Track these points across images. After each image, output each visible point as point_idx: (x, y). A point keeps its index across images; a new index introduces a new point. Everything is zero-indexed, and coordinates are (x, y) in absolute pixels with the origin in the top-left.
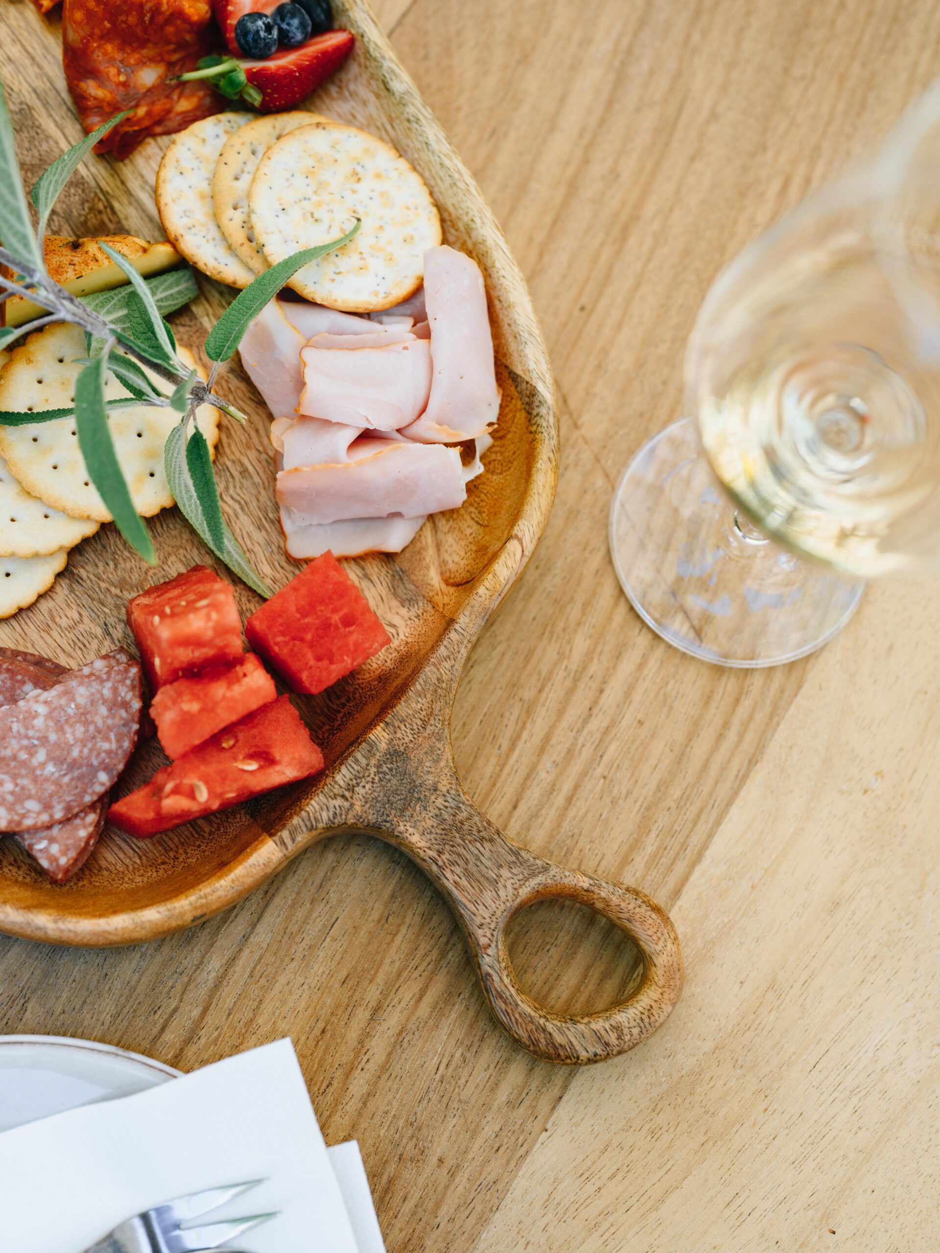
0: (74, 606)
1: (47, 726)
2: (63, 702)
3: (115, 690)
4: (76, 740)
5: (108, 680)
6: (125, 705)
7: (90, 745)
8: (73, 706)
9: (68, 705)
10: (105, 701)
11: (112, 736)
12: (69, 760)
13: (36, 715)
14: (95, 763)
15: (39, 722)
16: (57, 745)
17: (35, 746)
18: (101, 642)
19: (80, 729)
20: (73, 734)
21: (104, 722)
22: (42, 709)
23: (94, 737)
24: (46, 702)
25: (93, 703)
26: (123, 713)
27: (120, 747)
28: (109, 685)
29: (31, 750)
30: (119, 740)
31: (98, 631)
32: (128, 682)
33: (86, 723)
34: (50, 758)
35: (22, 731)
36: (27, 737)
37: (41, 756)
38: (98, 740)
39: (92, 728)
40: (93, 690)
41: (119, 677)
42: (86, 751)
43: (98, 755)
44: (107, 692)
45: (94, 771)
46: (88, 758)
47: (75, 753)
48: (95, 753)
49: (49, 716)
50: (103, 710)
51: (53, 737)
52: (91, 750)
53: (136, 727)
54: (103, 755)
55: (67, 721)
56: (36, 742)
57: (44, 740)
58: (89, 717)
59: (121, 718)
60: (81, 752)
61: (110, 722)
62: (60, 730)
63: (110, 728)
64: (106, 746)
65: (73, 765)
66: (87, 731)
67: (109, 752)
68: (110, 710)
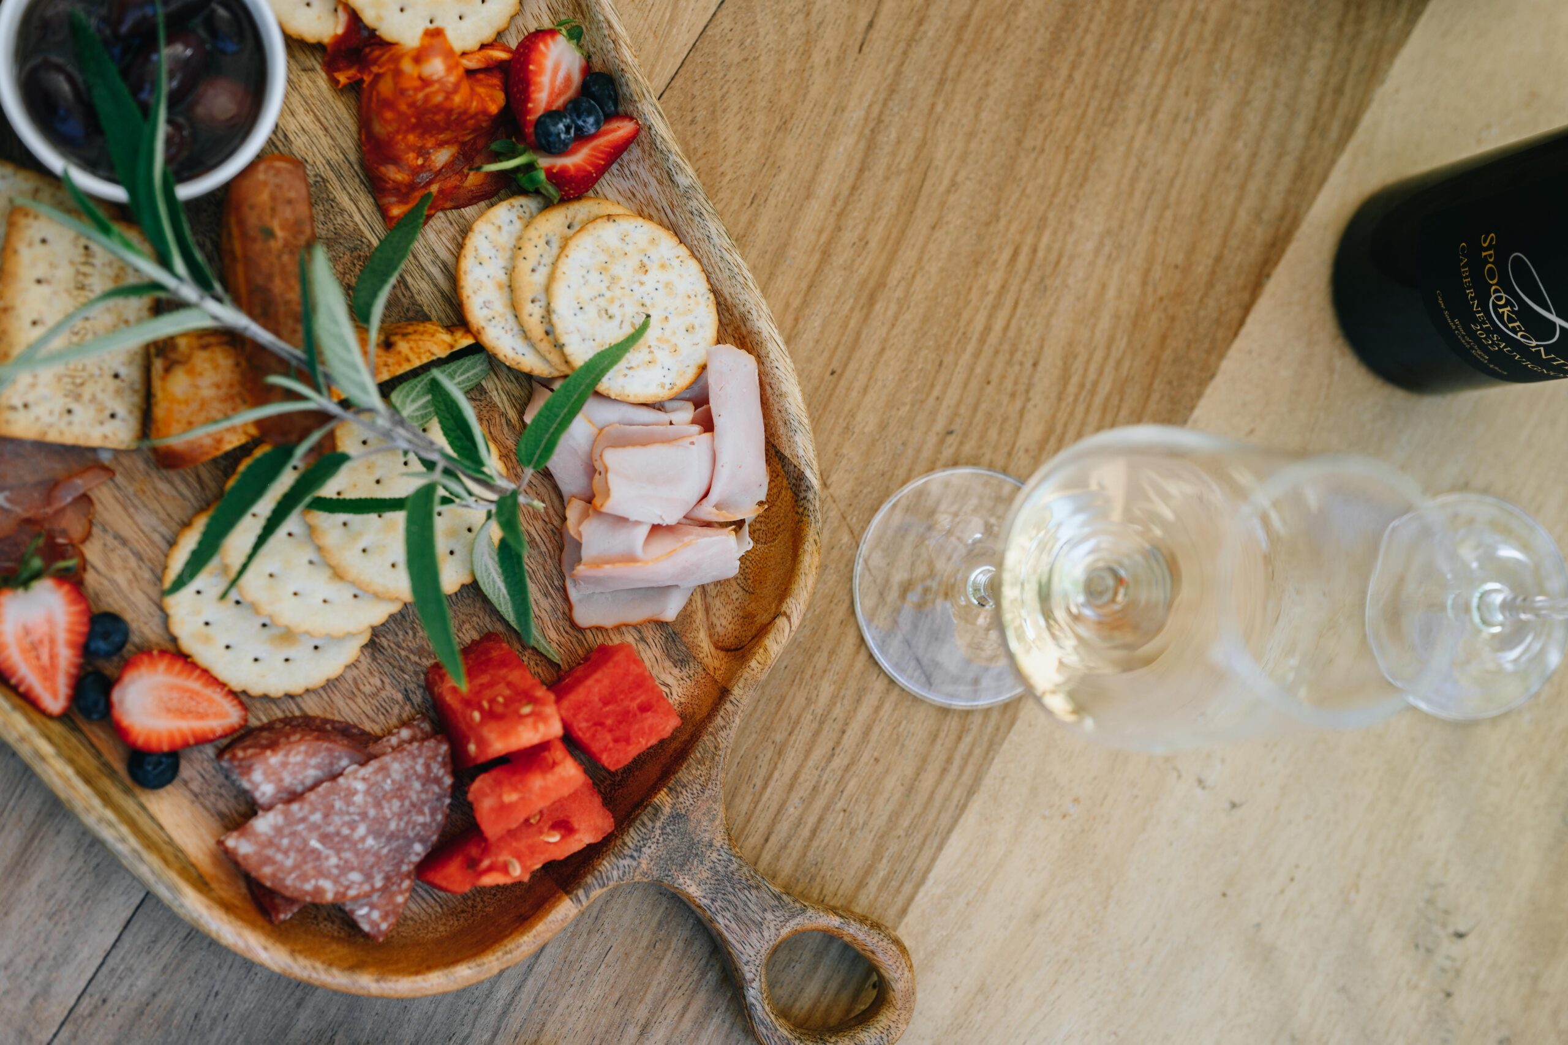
0: (376, 674)
1: (366, 803)
2: (379, 777)
3: (427, 766)
4: (394, 814)
5: (420, 756)
6: (438, 781)
7: (406, 818)
8: (389, 781)
9: (384, 780)
10: (418, 777)
11: (426, 810)
12: (387, 833)
13: (355, 792)
14: (411, 834)
15: (358, 799)
16: (375, 820)
17: (354, 821)
18: (402, 707)
19: (396, 804)
20: (390, 808)
21: (419, 798)
22: (360, 786)
23: (409, 812)
24: (364, 779)
25: (407, 778)
26: (436, 789)
27: (434, 820)
28: (421, 761)
29: (352, 826)
30: (433, 813)
31: (399, 697)
32: (440, 759)
33: (402, 798)
34: (369, 832)
35: (344, 808)
36: (348, 813)
37: (362, 830)
38: (413, 813)
39: (407, 803)
40: (406, 766)
41: (430, 754)
42: (402, 824)
43: (414, 828)
44: (420, 768)
45: (410, 842)
46: (405, 830)
47: (393, 826)
48: (410, 826)
49: (367, 792)
50: (417, 785)
51: (372, 813)
52: (407, 823)
53: (448, 801)
54: (418, 828)
55: (384, 796)
56: (357, 818)
57: (364, 815)
58: (404, 792)
59: (434, 793)
60: (398, 825)
61: (424, 796)
62: (378, 805)
63: (424, 803)
64: (421, 819)
65: (392, 837)
66: (402, 806)
67: (424, 825)
68: (423, 785)
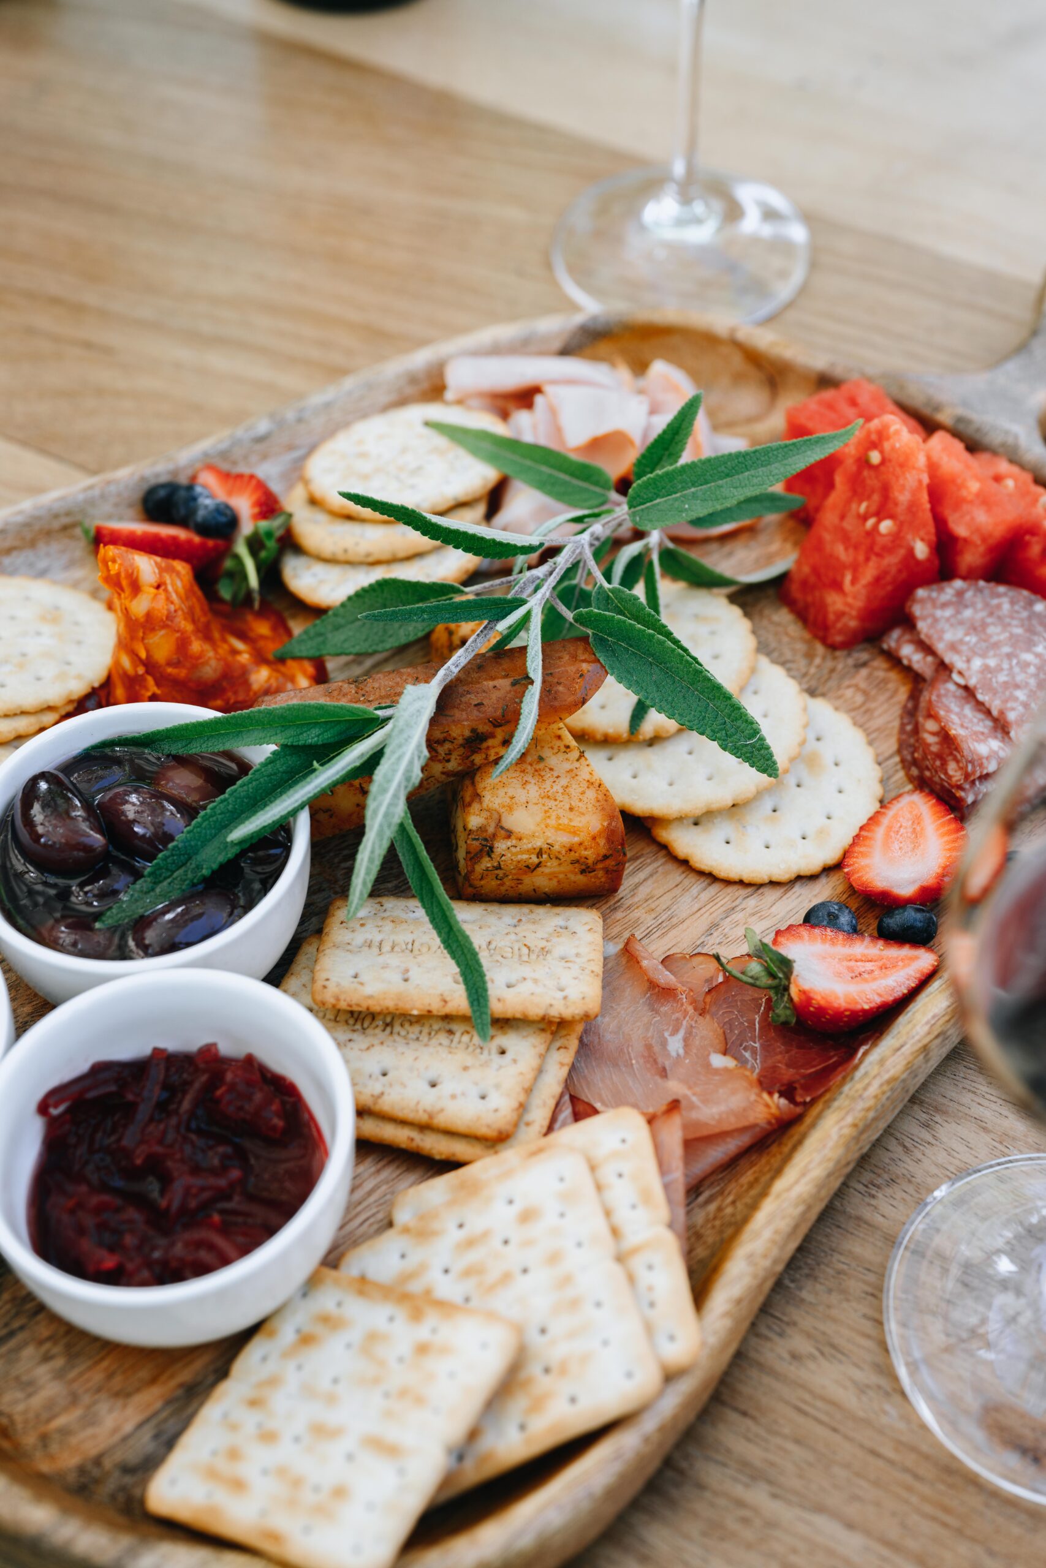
1: (995, 656)
2: (964, 648)
3: (944, 605)
4: (1004, 630)
5: (933, 616)
6: (960, 594)
7: (1008, 620)
8: (967, 639)
9: (967, 643)
10: (958, 612)
11: (995, 602)
12: (1028, 635)
13: (986, 669)
14: (1025, 614)
15: (992, 663)
16: (1014, 646)
17: (1018, 663)
18: (877, 669)
19: (991, 630)
20: (998, 634)
21: (982, 610)
22: (977, 663)
23: (999, 618)
24: (968, 661)
25: (961, 623)
26: (969, 595)
27: (1005, 594)
28: (939, 613)
29: (1025, 665)
30: (999, 596)
31: (864, 672)
32: (934, 594)
33: (984, 625)
34: (1028, 650)
35: (1005, 672)
36: (1011, 668)
37: (1028, 657)
38: (1000, 613)
39: (989, 620)
40: (947, 627)
41: (929, 605)
42: (1015, 622)
43: (1017, 612)
44: (948, 612)
45: (1033, 615)
46: (1022, 620)
47: (1019, 631)
48: (1015, 615)
49: (984, 656)
50: (968, 613)
51: (1006, 649)
52: (1012, 618)
53: (982, 583)
54: (1017, 608)
55: (985, 641)
56: (1014, 662)
57: (1009, 656)
58: (977, 624)
59: (975, 596)
60: (1016, 626)
61: (980, 605)
62: (996, 645)
63: (987, 605)
64: (1006, 607)
65: (1031, 630)
66: (993, 624)
67: (1013, 603)
68: (966, 607)
